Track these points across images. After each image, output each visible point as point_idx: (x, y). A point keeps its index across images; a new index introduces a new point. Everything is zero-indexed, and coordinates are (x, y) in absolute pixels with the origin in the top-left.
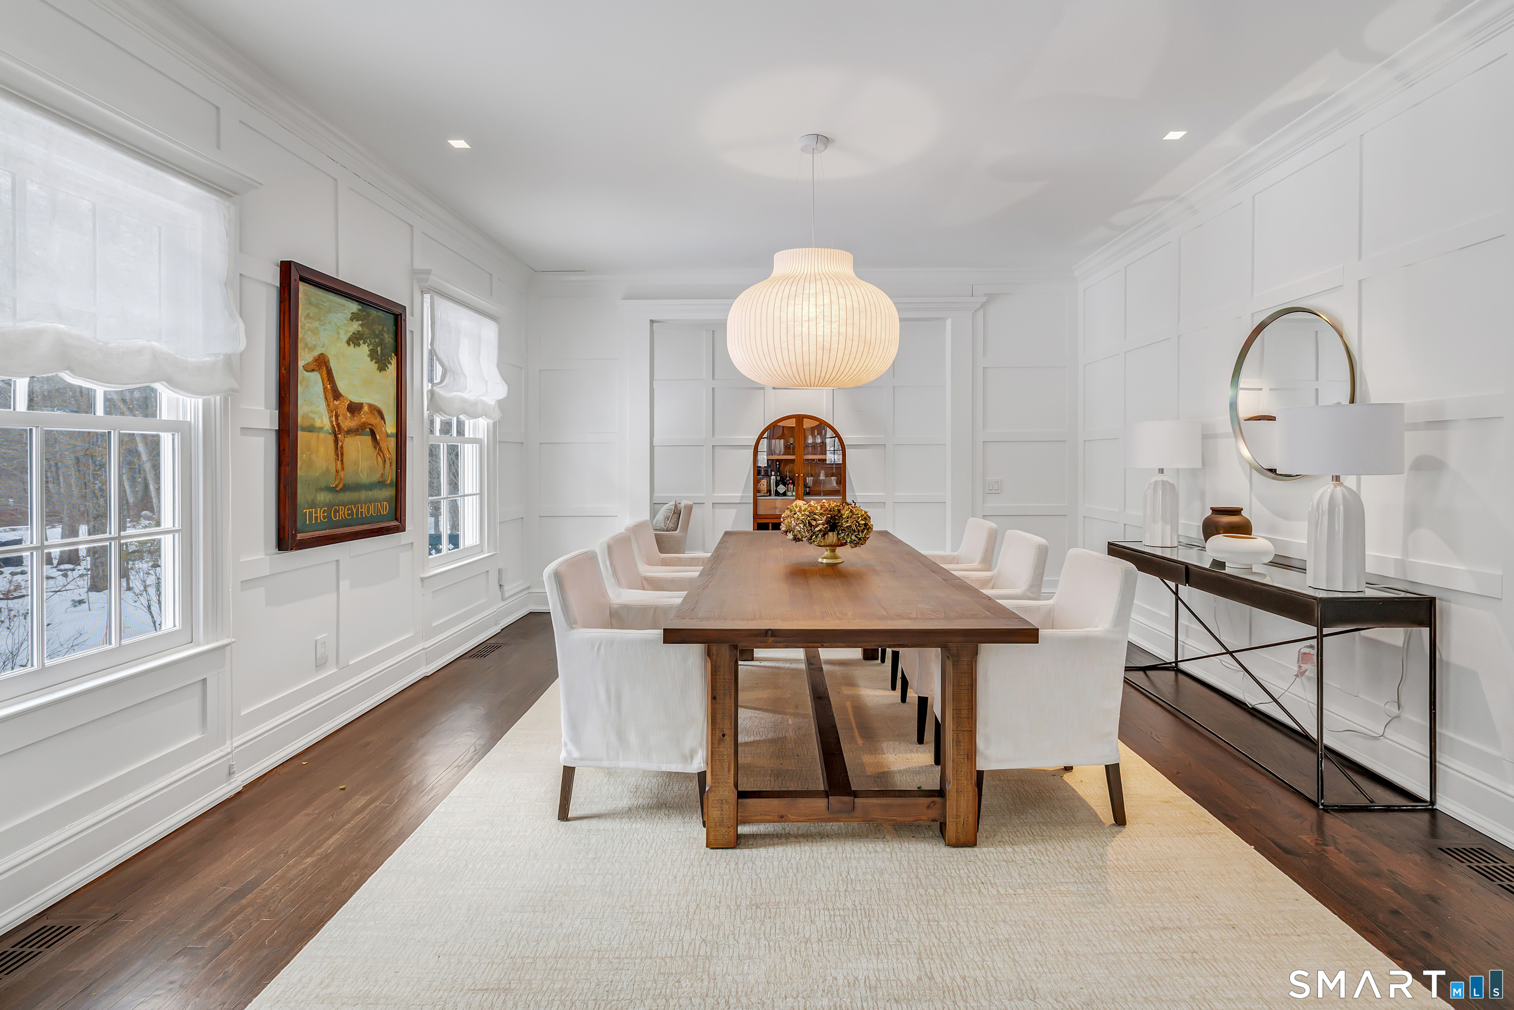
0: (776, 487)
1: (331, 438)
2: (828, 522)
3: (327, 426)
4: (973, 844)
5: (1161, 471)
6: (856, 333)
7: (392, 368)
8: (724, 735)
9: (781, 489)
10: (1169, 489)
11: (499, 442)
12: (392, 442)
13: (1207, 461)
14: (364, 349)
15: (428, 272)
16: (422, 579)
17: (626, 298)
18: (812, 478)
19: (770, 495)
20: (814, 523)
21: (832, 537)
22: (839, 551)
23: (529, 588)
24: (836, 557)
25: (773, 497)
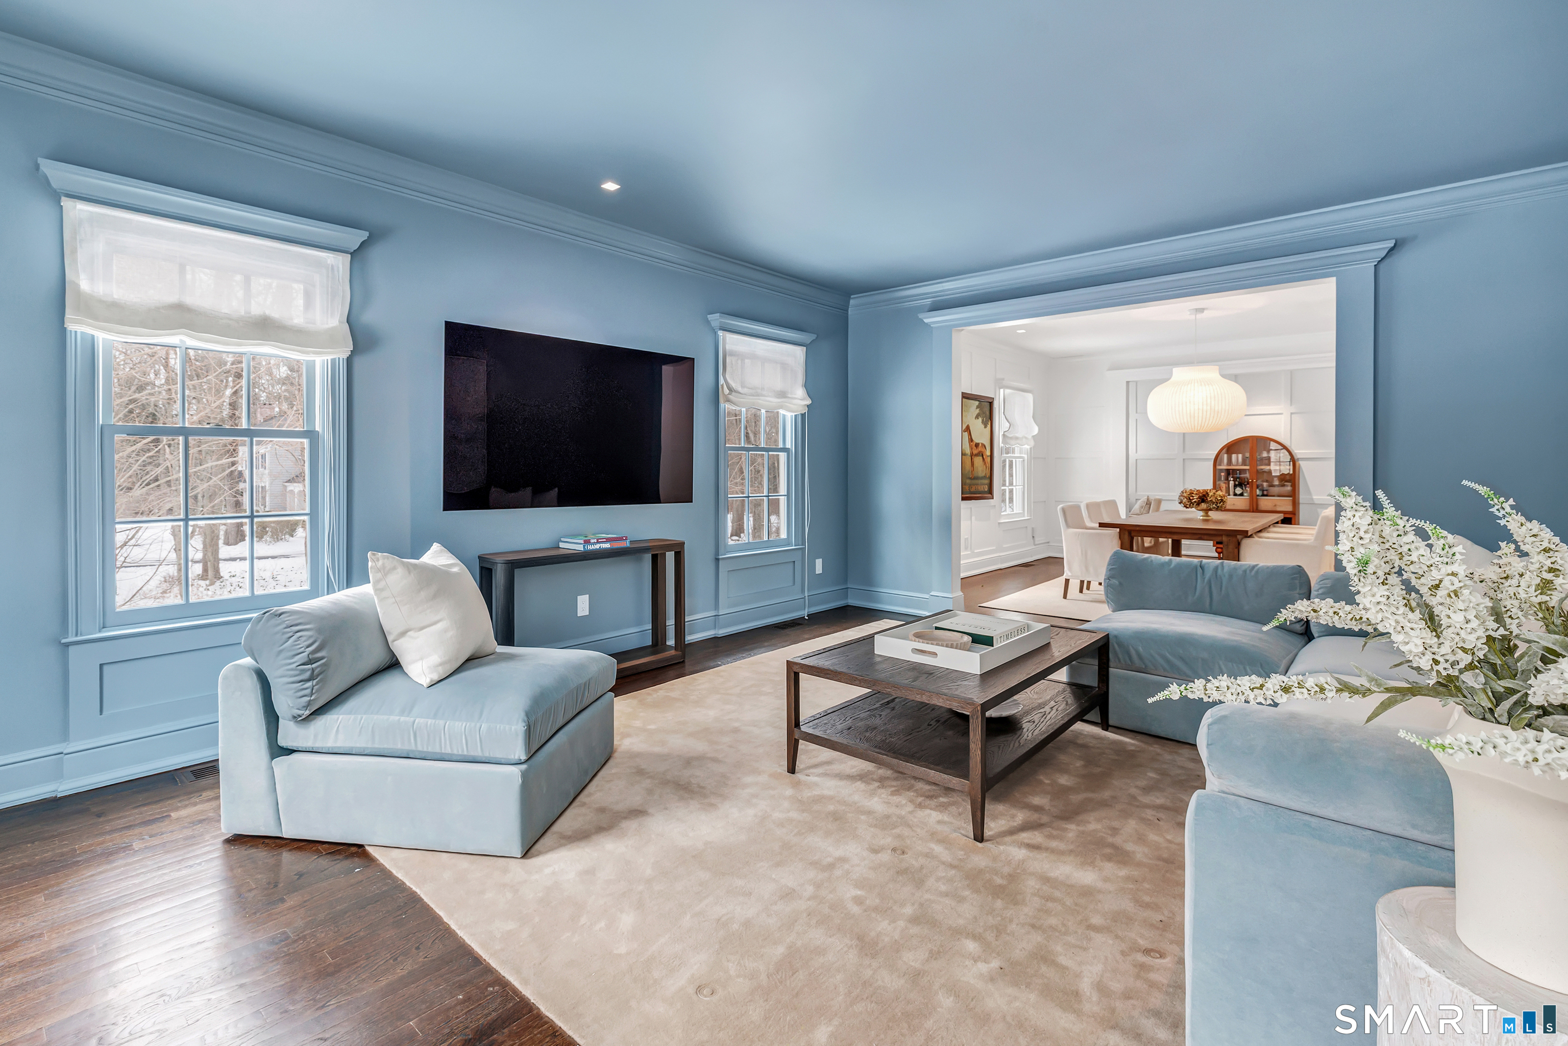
0: (1235, 489)
1: (970, 458)
2: (1200, 497)
3: (969, 454)
6: (1209, 408)
7: (989, 426)
9: (1239, 491)
11: (1020, 454)
12: (989, 459)
14: (980, 419)
15: (1003, 379)
16: (999, 523)
17: (1109, 369)
18: (1267, 483)
19: (1229, 495)
20: (1191, 498)
21: (1204, 506)
22: (1210, 513)
23: (1048, 542)
24: (1209, 516)
25: (1231, 497)
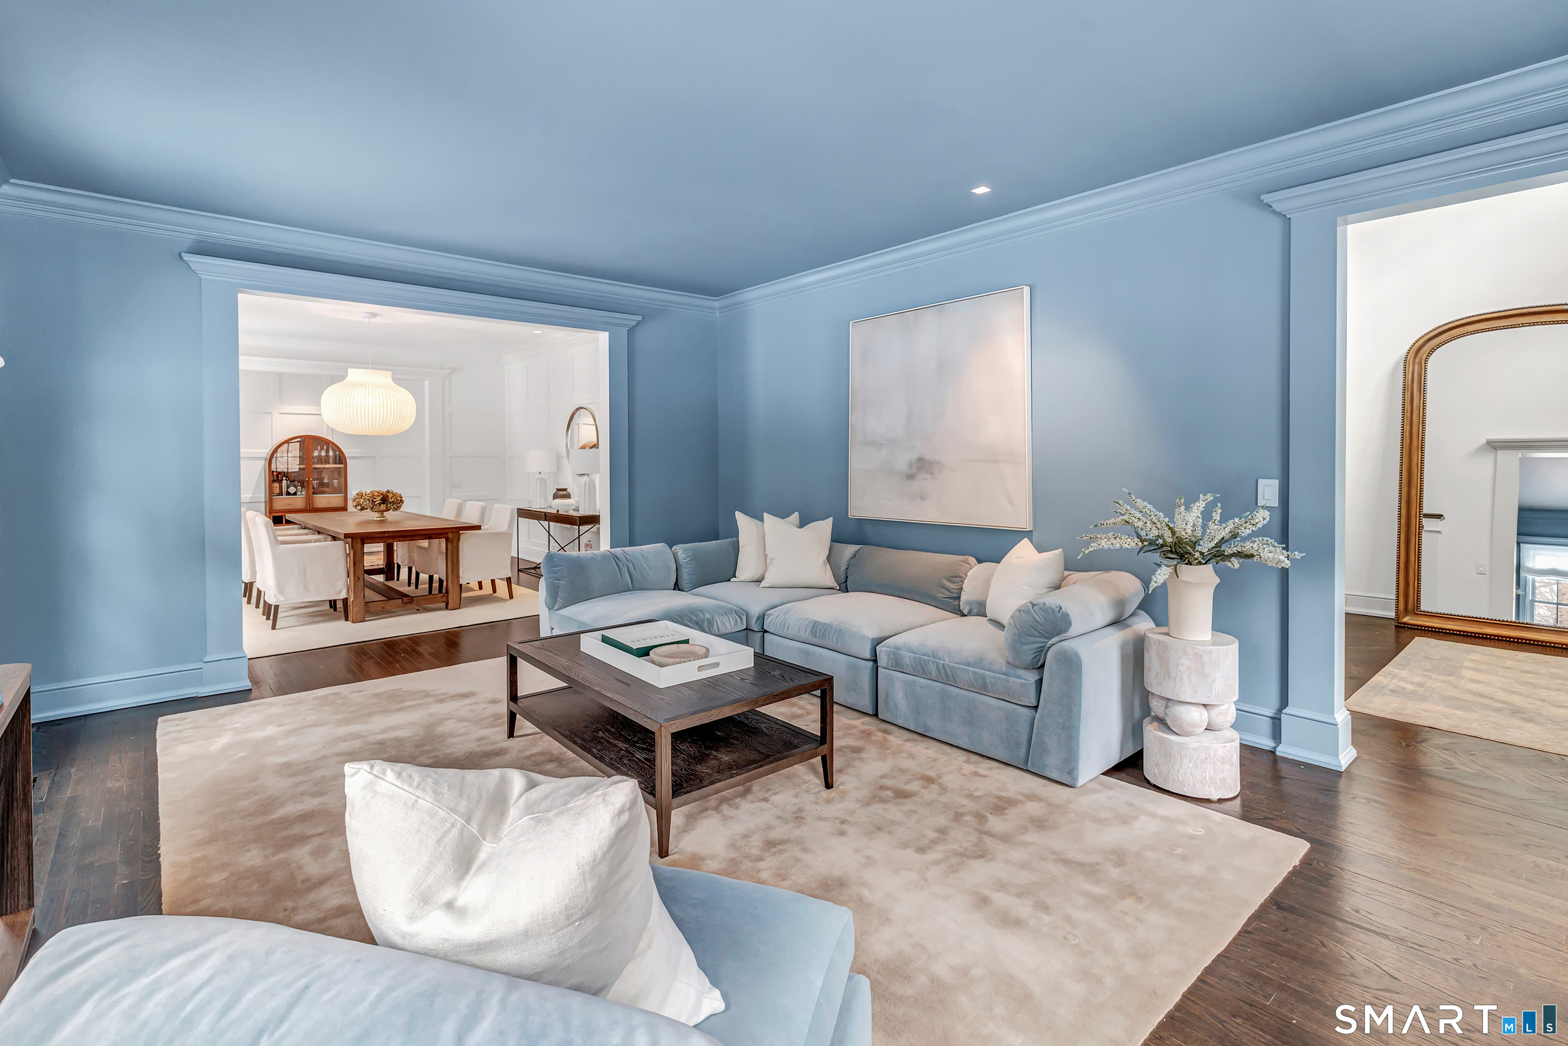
0: (288, 488)
4: (459, 608)
5: (540, 473)
8: (359, 578)
9: (292, 490)
10: (543, 481)
13: (559, 468)
18: (318, 481)
19: (282, 495)
24: (384, 517)
25: (284, 496)
